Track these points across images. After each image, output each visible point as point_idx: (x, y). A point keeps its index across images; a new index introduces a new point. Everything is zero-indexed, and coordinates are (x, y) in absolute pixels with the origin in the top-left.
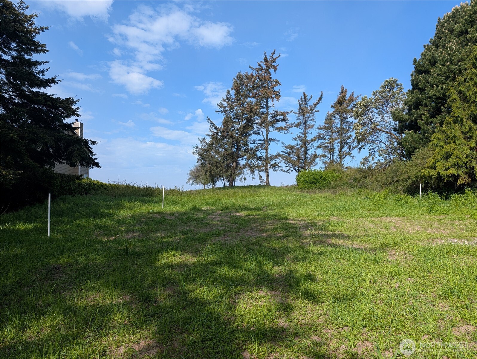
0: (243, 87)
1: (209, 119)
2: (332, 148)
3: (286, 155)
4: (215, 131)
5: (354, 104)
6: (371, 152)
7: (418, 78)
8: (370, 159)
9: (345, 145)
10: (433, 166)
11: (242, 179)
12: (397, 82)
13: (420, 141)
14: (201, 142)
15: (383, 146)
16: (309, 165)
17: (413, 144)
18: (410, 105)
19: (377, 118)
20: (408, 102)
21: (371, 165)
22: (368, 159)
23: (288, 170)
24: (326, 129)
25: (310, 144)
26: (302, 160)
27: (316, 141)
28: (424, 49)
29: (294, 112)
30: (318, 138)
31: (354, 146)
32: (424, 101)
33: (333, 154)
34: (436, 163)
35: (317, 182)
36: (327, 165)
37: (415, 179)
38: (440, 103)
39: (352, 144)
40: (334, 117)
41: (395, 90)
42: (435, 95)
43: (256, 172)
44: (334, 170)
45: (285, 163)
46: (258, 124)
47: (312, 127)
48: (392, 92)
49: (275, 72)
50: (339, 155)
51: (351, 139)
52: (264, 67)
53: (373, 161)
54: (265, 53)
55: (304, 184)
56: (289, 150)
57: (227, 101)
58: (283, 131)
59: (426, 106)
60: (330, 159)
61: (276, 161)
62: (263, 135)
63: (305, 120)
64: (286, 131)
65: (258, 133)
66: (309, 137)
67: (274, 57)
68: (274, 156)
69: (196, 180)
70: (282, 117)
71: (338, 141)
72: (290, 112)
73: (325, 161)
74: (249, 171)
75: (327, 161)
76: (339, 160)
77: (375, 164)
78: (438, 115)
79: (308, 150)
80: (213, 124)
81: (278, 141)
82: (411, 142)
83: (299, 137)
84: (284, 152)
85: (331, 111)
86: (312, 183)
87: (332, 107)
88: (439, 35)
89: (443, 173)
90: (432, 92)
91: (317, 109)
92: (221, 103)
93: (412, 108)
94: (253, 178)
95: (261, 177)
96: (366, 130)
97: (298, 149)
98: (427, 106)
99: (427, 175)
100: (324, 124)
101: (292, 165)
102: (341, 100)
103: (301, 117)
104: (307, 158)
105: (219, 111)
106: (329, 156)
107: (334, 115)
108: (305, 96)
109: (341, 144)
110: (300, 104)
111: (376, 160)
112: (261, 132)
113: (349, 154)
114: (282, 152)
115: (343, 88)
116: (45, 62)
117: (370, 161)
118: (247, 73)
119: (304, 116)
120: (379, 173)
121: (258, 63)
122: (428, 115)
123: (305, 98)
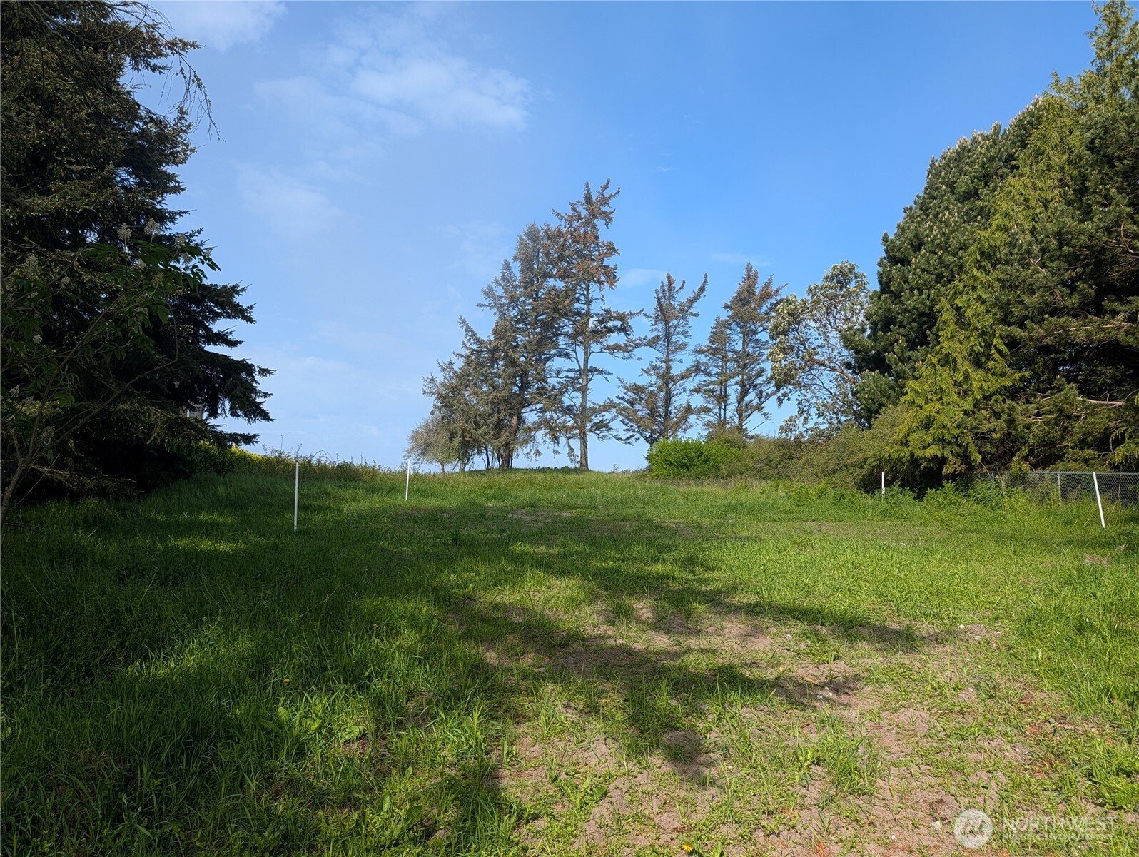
0: (538, 255)
1: (464, 322)
2: (723, 393)
3: (626, 404)
4: (475, 347)
5: (771, 304)
6: (802, 407)
7: (891, 271)
8: (800, 422)
9: (751, 390)
10: (904, 441)
11: (532, 453)
12: (856, 271)
13: (890, 391)
14: (444, 370)
15: (827, 395)
16: (674, 429)
17: (878, 397)
18: (875, 321)
19: (815, 339)
20: (871, 315)
21: (801, 433)
22: (795, 422)
23: (628, 438)
24: (712, 352)
25: (678, 385)
26: (661, 416)
27: (691, 379)
28: (904, 215)
29: (645, 315)
30: (695, 371)
31: (770, 392)
32: (900, 316)
33: (725, 406)
34: (908, 435)
35: (690, 465)
36: (711, 430)
37: (874, 463)
38: (925, 323)
39: (764, 388)
40: (730, 329)
41: (852, 286)
42: (917, 309)
43: (562, 440)
44: (727, 441)
45: (623, 423)
46: (567, 335)
47: (682, 347)
48: (844, 290)
49: (607, 225)
50: (737, 410)
51: (764, 378)
52: (584, 213)
53: (805, 426)
54: (587, 185)
55: (665, 468)
56: (632, 395)
57: (502, 283)
58: (621, 354)
59: (902, 326)
60: (720, 417)
61: (605, 418)
62: (578, 361)
63: (669, 333)
64: (627, 354)
65: (567, 356)
66: (676, 370)
67: (607, 194)
68: (600, 406)
69: (424, 453)
70: (618, 324)
71: (738, 379)
72: (638, 314)
73: (709, 421)
74: (548, 436)
75: (711, 422)
76: (737, 420)
77: (810, 433)
78: (921, 346)
79: (674, 396)
80: (472, 332)
81: (609, 374)
82: (873, 393)
83: (655, 368)
84: (623, 399)
85: (725, 315)
86: (682, 467)
87: (726, 306)
88: (931, 191)
89: (919, 453)
90: (910, 303)
91: (694, 311)
92: (490, 289)
93: (879, 327)
94: (556, 452)
95: (571, 450)
96: (793, 363)
97: (652, 393)
98: (904, 327)
99: (894, 456)
100: (707, 342)
101: (639, 427)
102: (746, 293)
103: (660, 326)
104: (671, 413)
105: (484, 305)
106: (717, 410)
107: (731, 324)
108: (669, 281)
109: (743, 386)
110: (658, 299)
111: (811, 424)
112: (574, 354)
113: (759, 408)
114: (618, 397)
115: (751, 268)
116: (183, 213)
117: (800, 425)
118: (548, 225)
119: (665, 324)
120: (815, 451)
121: (571, 204)
122: (905, 345)
123: (670, 286)
